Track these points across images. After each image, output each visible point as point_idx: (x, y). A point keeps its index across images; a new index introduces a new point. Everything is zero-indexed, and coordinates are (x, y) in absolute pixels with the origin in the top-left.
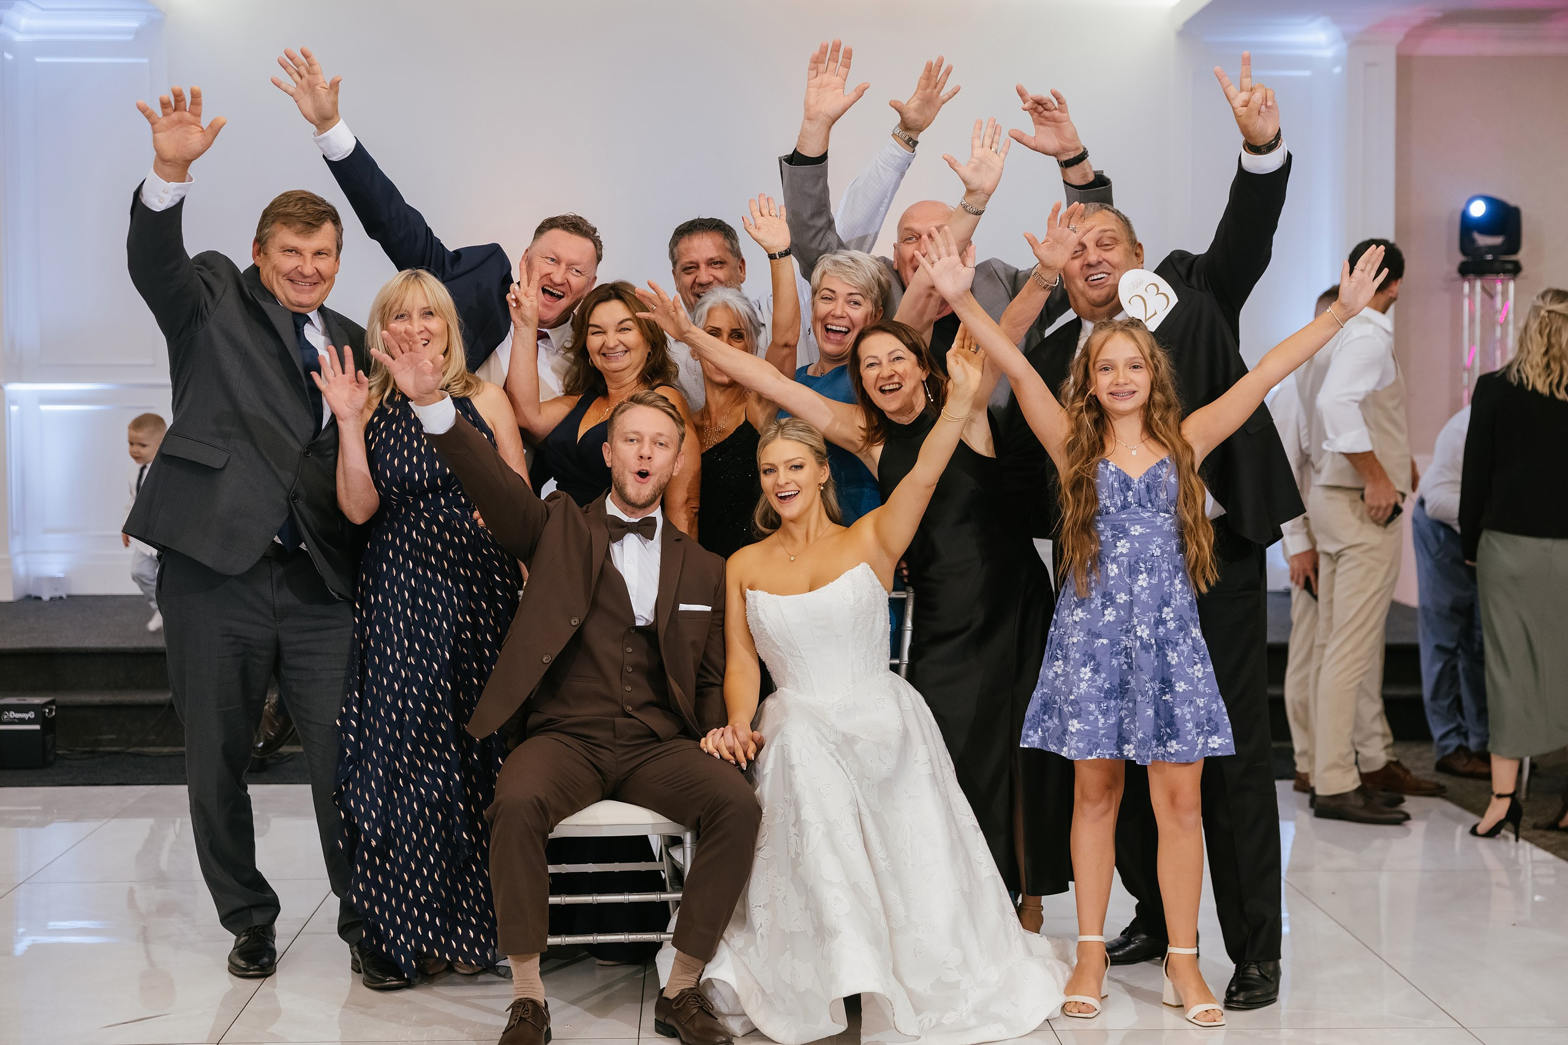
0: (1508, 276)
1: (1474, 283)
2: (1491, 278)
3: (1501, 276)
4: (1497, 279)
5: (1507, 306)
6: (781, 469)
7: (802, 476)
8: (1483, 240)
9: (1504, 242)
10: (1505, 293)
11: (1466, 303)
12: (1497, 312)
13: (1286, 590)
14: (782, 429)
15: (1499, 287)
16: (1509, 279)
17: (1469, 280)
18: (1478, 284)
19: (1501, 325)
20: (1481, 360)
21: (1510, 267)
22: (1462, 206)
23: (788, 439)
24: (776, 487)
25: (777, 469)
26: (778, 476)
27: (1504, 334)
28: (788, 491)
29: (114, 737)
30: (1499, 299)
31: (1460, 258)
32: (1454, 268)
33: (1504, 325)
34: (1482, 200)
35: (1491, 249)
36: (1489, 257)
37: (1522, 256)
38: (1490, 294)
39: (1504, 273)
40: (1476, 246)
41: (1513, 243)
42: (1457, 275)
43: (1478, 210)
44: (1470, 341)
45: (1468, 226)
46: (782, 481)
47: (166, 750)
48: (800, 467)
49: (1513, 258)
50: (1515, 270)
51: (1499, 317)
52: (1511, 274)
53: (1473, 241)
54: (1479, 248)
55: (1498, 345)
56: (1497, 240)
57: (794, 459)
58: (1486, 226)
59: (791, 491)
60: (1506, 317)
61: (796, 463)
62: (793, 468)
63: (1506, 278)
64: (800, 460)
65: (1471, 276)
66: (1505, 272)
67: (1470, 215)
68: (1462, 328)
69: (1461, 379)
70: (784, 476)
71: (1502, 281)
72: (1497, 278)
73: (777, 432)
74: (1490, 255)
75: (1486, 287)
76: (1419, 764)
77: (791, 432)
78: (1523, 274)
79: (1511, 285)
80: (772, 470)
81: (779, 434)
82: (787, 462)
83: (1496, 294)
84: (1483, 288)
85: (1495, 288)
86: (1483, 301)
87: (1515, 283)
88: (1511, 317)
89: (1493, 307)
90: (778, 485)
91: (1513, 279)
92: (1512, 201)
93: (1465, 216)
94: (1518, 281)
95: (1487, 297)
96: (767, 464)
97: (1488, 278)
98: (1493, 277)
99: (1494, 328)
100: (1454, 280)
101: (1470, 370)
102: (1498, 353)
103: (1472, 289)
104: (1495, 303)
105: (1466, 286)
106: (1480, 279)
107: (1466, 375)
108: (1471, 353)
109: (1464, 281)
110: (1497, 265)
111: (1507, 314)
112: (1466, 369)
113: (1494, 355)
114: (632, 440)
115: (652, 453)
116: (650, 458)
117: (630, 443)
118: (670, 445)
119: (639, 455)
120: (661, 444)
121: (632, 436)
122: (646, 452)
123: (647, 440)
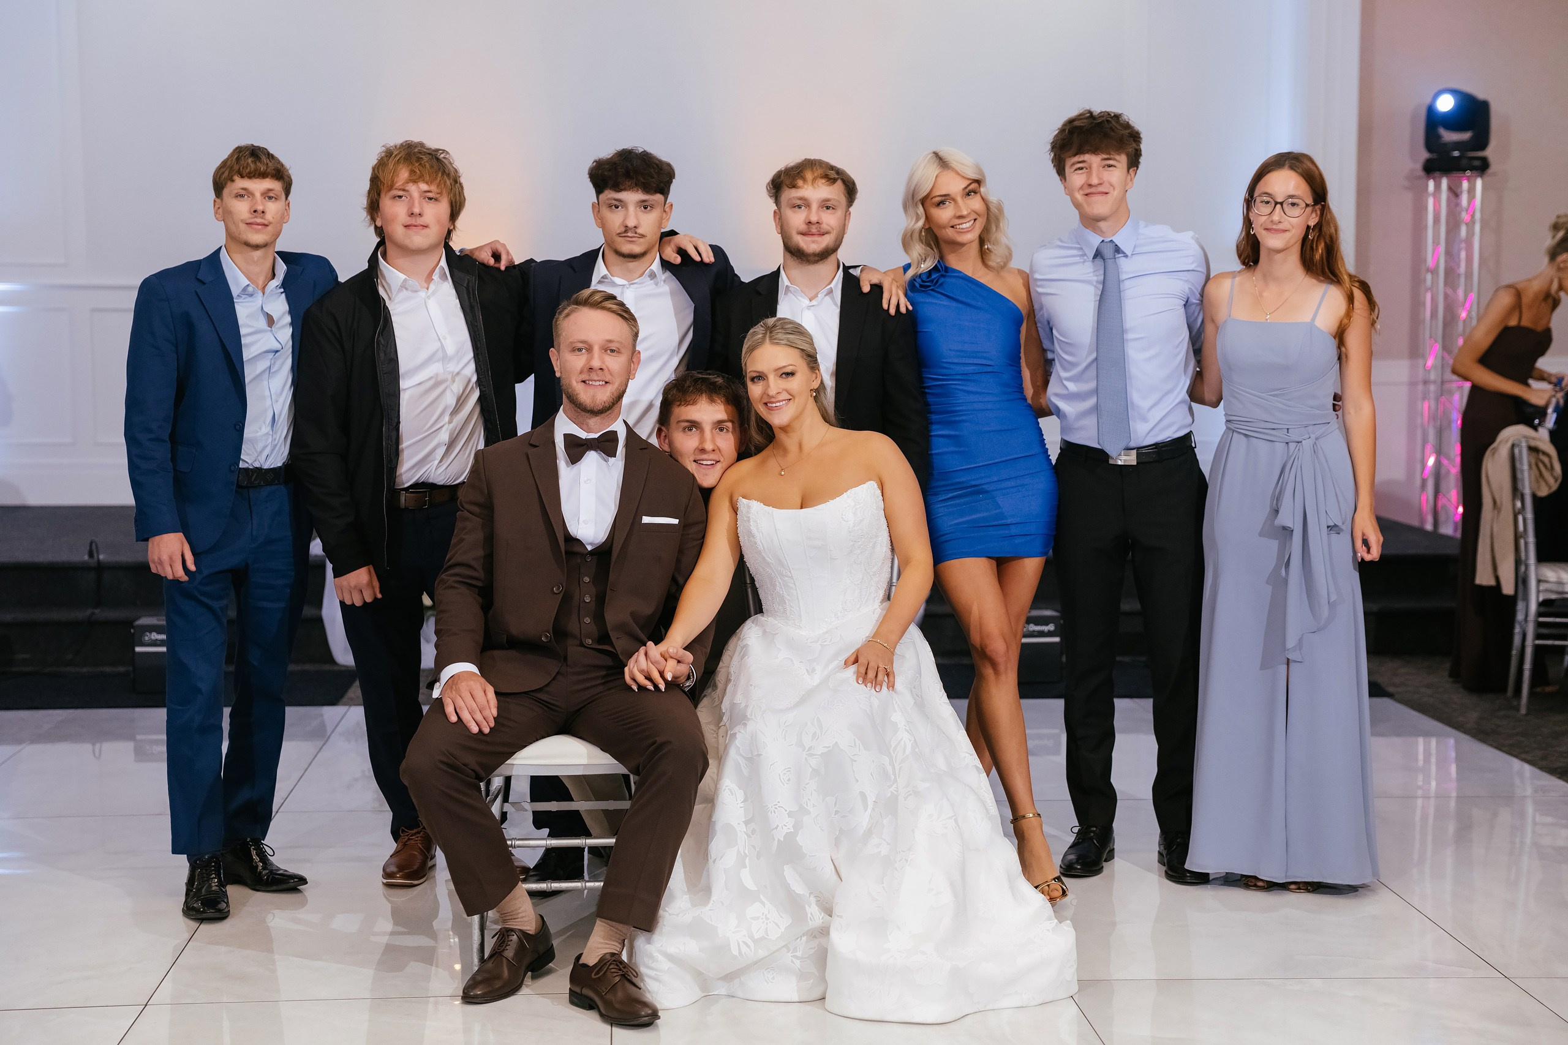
0: (1475, 173)
1: (1440, 181)
2: (1458, 175)
3: (1468, 173)
4: (1462, 177)
5: (1474, 202)
6: (771, 377)
7: (793, 384)
8: (1449, 136)
9: (1472, 138)
10: (1471, 191)
11: (1431, 201)
12: (1462, 211)
14: (772, 332)
15: (1465, 185)
16: (1477, 177)
17: (1434, 179)
18: (1444, 182)
19: (1466, 224)
20: (1446, 261)
21: (1477, 163)
22: (1428, 101)
23: (777, 343)
24: (766, 397)
25: (767, 377)
26: (768, 385)
27: (1470, 233)
28: (779, 401)
29: (27, 656)
30: (1464, 199)
31: (1425, 155)
32: (1419, 166)
33: (1470, 225)
34: (1449, 93)
35: (1457, 145)
36: (1456, 154)
37: (1489, 153)
38: (1454, 192)
39: (1470, 171)
40: (1442, 142)
41: (1482, 140)
42: (1421, 173)
43: (1446, 104)
44: (1434, 242)
45: (1433, 121)
46: (772, 391)
47: (85, 670)
48: (791, 374)
49: (1480, 154)
50: (1482, 167)
51: (1464, 216)
52: (1478, 171)
53: (1439, 137)
54: (1445, 144)
55: (1463, 245)
56: (1466, 136)
57: (784, 366)
58: (1452, 122)
59: (782, 400)
60: (1473, 216)
61: (787, 370)
62: (783, 376)
63: (1473, 175)
64: (791, 367)
65: (1437, 174)
66: (1472, 169)
67: (1438, 111)
68: (1426, 227)
69: (1425, 281)
70: (774, 385)
71: (1468, 179)
72: (1462, 175)
73: (764, 336)
74: (1457, 152)
75: (1453, 187)
77: (781, 335)
78: (1490, 171)
79: (1479, 183)
80: (761, 378)
81: (768, 338)
82: (777, 370)
83: (1461, 192)
84: (1450, 189)
85: (1461, 185)
86: (1448, 199)
87: (1482, 180)
88: (1478, 215)
89: (1458, 205)
90: (769, 395)
91: (1481, 177)
92: (1481, 95)
93: (1431, 111)
94: (1487, 178)
95: (1452, 197)
96: (755, 371)
97: (1455, 175)
98: (1460, 174)
99: (1460, 230)
100: (1419, 178)
101: (1434, 271)
102: (1463, 254)
103: (1438, 187)
104: (1461, 201)
105: (1431, 184)
106: (1447, 177)
107: (1429, 277)
108: (1434, 253)
109: (1429, 178)
110: (1464, 162)
111: (1474, 212)
112: (1428, 270)
113: (1459, 255)
114: (580, 350)
115: (603, 362)
116: (601, 369)
117: (578, 353)
118: (623, 350)
119: (588, 366)
120: (612, 351)
121: (580, 345)
122: (596, 363)
123: (596, 349)
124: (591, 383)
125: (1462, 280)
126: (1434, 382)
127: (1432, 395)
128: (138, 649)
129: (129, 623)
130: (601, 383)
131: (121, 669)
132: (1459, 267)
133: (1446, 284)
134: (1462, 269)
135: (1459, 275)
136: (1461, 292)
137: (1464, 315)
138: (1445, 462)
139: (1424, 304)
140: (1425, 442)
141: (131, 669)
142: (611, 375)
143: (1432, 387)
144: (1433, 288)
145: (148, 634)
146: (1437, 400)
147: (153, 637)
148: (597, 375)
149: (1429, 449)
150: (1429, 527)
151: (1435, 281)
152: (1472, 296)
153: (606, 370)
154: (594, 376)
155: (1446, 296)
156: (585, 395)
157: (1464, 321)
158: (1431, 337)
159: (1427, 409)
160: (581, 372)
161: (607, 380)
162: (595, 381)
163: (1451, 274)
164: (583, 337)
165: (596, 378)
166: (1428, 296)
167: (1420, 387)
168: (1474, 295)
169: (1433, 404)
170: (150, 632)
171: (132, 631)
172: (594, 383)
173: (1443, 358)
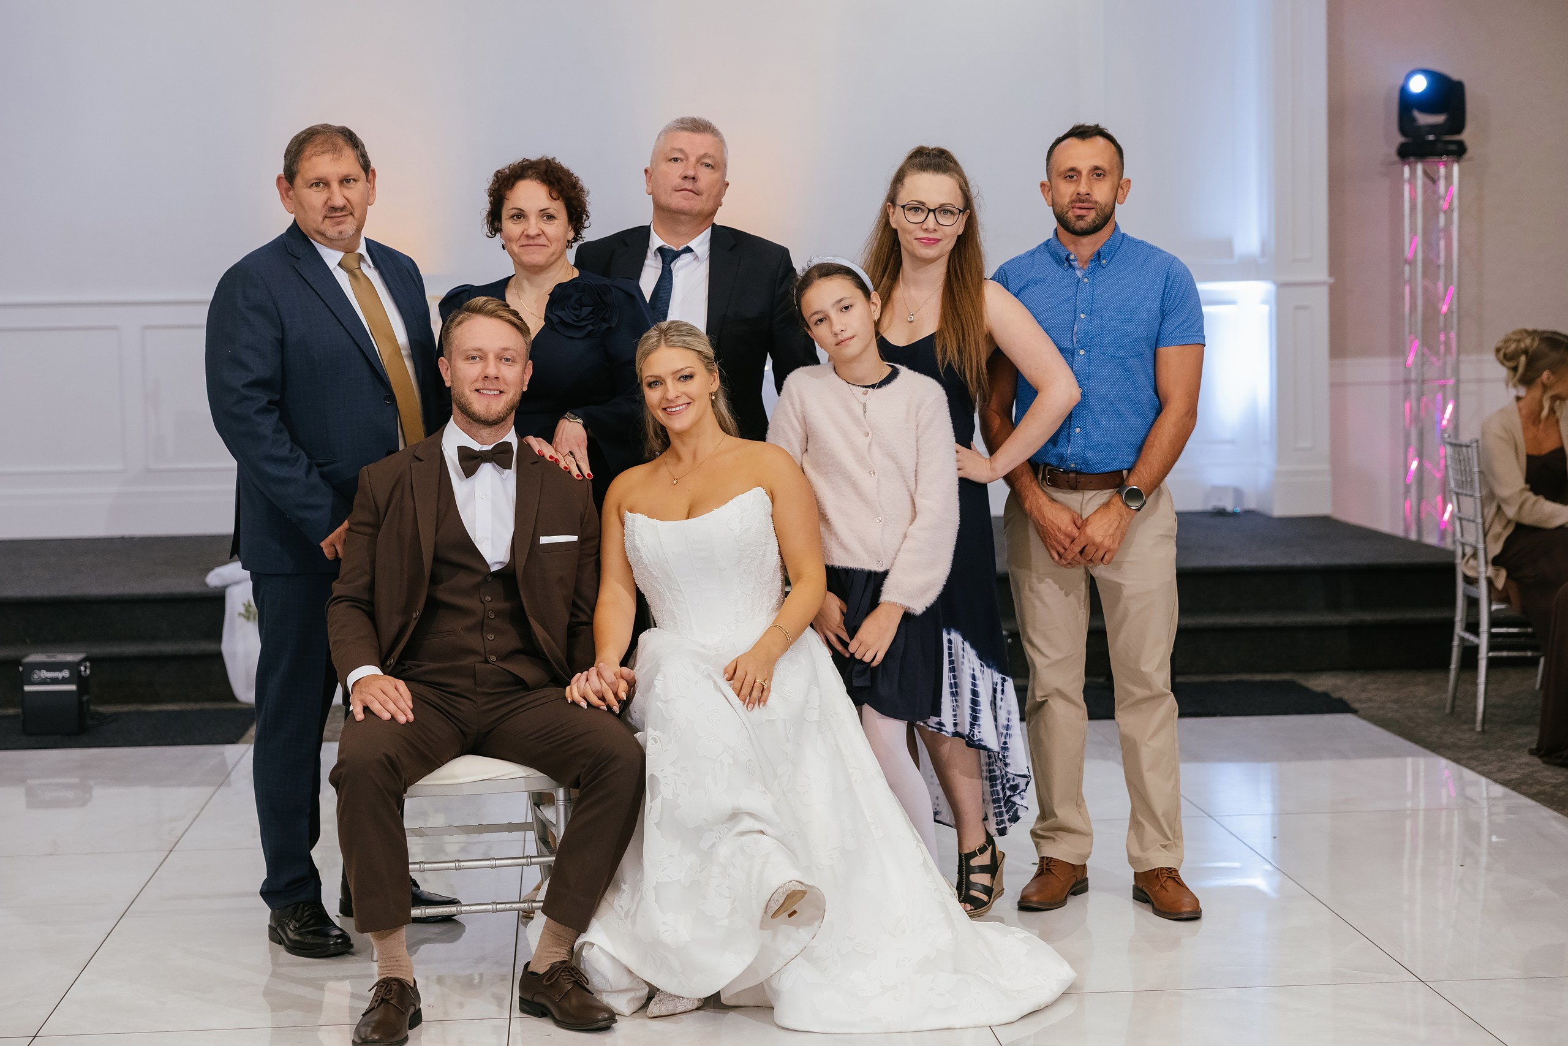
0: (1451, 158)
1: (1416, 166)
2: (1433, 160)
3: (1444, 158)
4: (1439, 162)
5: (1452, 188)
6: (669, 382)
7: (692, 387)
8: (1424, 119)
9: (1447, 121)
10: (1449, 177)
11: (1407, 188)
12: (1439, 198)
13: (1214, 509)
14: (665, 335)
15: (1442, 170)
16: (1453, 162)
17: (1409, 164)
18: (1420, 167)
19: (1445, 212)
20: (1424, 252)
21: (1453, 147)
22: (1400, 82)
23: (673, 346)
24: (664, 402)
25: (665, 381)
26: (667, 390)
27: (1448, 222)
28: (679, 406)
30: (1442, 183)
31: (1399, 139)
32: (1393, 151)
33: (1448, 212)
34: (1421, 74)
35: (1433, 129)
36: (1431, 137)
37: (1466, 136)
38: (1431, 178)
39: (1448, 155)
40: (1416, 125)
41: (1457, 122)
42: (1396, 158)
43: (1418, 85)
44: (1410, 232)
45: (1407, 104)
46: (671, 395)
48: (690, 377)
49: (1456, 138)
50: (1459, 151)
51: (1442, 202)
52: (1455, 156)
53: (1414, 120)
54: (1420, 128)
55: (1442, 234)
56: (1439, 119)
57: (682, 369)
58: (1426, 103)
59: (682, 405)
60: (1451, 205)
61: (686, 372)
62: (682, 379)
63: (1449, 160)
64: (689, 370)
65: (1412, 159)
66: (1449, 153)
67: (1411, 92)
68: (1403, 216)
69: (1403, 273)
70: (673, 389)
71: (1446, 166)
72: (1437, 160)
73: (659, 340)
74: (1432, 135)
75: (1428, 170)
76: (1363, 696)
77: (675, 338)
78: (1468, 155)
79: (1456, 168)
80: (657, 382)
81: (663, 341)
82: (674, 373)
83: (1439, 178)
84: (1425, 173)
85: (1438, 171)
86: (1424, 185)
87: (1459, 164)
88: (1456, 203)
89: (1435, 192)
90: (667, 399)
91: (1458, 161)
92: (1455, 76)
93: (1404, 91)
94: (1464, 163)
95: (1429, 182)
96: (652, 376)
97: (1430, 160)
98: (1436, 159)
99: (1438, 216)
100: (1393, 163)
101: (1412, 263)
102: (1442, 243)
103: (1413, 172)
104: (1438, 188)
105: (1407, 170)
106: (1422, 162)
107: (1407, 268)
108: (1412, 244)
109: (1404, 164)
110: (1440, 146)
111: (1452, 200)
112: (1407, 262)
113: (1438, 246)
114: (474, 358)
115: (499, 371)
116: (496, 378)
117: (472, 361)
118: (518, 359)
119: (483, 375)
120: (507, 360)
121: (474, 354)
122: (492, 371)
123: (491, 356)
124: (485, 392)
125: (1442, 271)
126: (1415, 381)
127: (1413, 395)
128: (27, 688)
129: (18, 662)
130: (495, 392)
131: (11, 711)
132: (1438, 257)
133: (1425, 275)
134: (1442, 260)
135: (1439, 266)
136: (1441, 285)
137: (1445, 308)
138: (1428, 466)
139: (1403, 297)
140: (1407, 445)
141: (20, 710)
142: (506, 384)
143: (1413, 387)
144: (1412, 281)
145: (37, 672)
146: (1419, 400)
147: (42, 675)
148: (492, 384)
149: (1412, 452)
150: (1413, 536)
151: (1413, 273)
152: (1452, 289)
153: (501, 380)
154: (488, 385)
155: (1425, 290)
156: (479, 405)
157: (1446, 315)
158: (1410, 333)
159: (1408, 409)
160: (476, 381)
161: (502, 390)
162: (490, 390)
163: (1430, 267)
164: (478, 345)
165: (491, 387)
166: (1407, 290)
167: (1401, 388)
168: (1454, 288)
169: (1414, 404)
170: (39, 670)
171: (21, 669)
172: (488, 392)
173: (1423, 354)
